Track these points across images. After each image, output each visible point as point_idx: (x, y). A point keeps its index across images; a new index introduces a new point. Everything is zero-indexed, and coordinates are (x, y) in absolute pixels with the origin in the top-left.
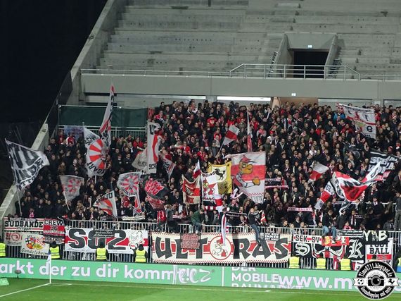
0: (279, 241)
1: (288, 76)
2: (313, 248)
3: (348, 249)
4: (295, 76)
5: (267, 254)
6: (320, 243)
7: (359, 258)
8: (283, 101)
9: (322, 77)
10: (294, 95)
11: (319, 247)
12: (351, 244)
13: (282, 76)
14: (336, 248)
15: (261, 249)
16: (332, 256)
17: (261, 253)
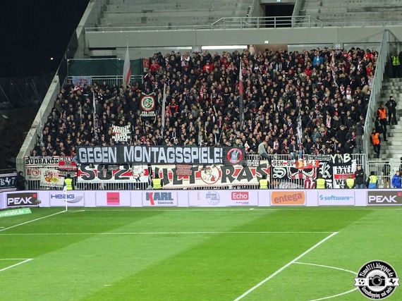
0: (260, 166)
1: (261, 27)
2: (289, 171)
3: (318, 171)
4: (267, 27)
5: (249, 177)
6: (294, 166)
7: (328, 178)
8: (257, 48)
9: (290, 26)
10: (267, 42)
11: (293, 170)
12: (321, 166)
13: (256, 27)
14: (308, 170)
15: (244, 174)
16: (304, 177)
17: (245, 177)
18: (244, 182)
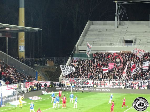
0: (123, 83)
1: (124, 46)
2: (130, 84)
3: (138, 84)
4: (126, 46)
5: (120, 85)
6: (132, 83)
7: (141, 86)
8: (123, 51)
9: (132, 46)
10: (125, 50)
11: (132, 84)
12: (139, 83)
13: (123, 46)
14: (135, 84)
15: (119, 84)
16: (134, 86)
17: (119, 85)
18: (118, 87)
